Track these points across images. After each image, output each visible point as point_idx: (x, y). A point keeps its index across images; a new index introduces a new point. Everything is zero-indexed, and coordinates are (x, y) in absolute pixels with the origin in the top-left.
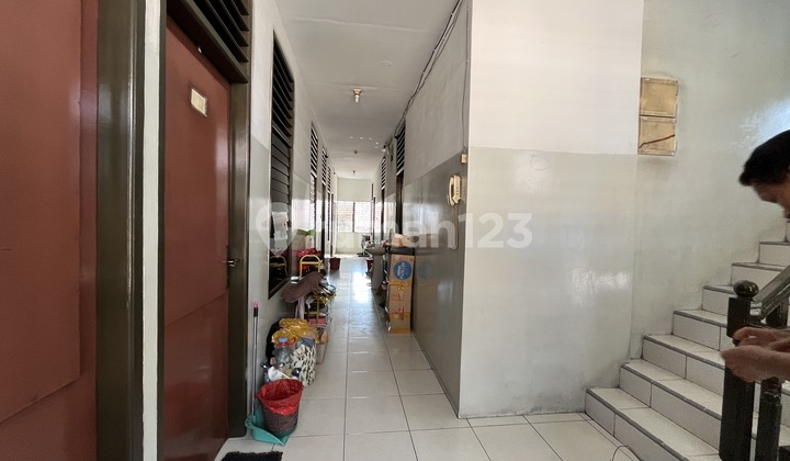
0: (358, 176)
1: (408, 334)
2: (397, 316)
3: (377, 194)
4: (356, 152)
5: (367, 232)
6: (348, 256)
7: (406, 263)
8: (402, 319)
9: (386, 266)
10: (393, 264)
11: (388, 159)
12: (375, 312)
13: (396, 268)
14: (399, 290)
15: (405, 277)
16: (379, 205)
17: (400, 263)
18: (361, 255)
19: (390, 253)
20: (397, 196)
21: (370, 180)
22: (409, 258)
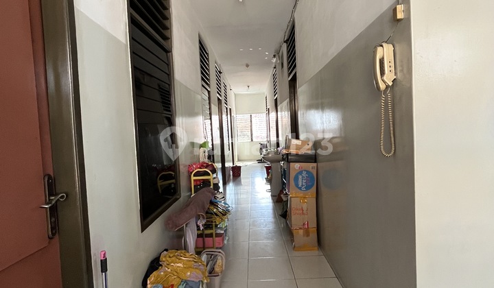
0: (252, 91)
1: (316, 252)
2: (301, 232)
3: (271, 105)
4: (247, 66)
5: (264, 141)
6: (249, 163)
7: (308, 172)
8: (308, 235)
9: (285, 174)
10: (292, 174)
11: (279, 67)
12: (276, 223)
13: (296, 179)
14: (302, 202)
15: (308, 188)
16: (273, 115)
17: (301, 173)
18: (260, 161)
19: (289, 162)
20: (291, 101)
21: (264, 94)
22: (310, 166)
